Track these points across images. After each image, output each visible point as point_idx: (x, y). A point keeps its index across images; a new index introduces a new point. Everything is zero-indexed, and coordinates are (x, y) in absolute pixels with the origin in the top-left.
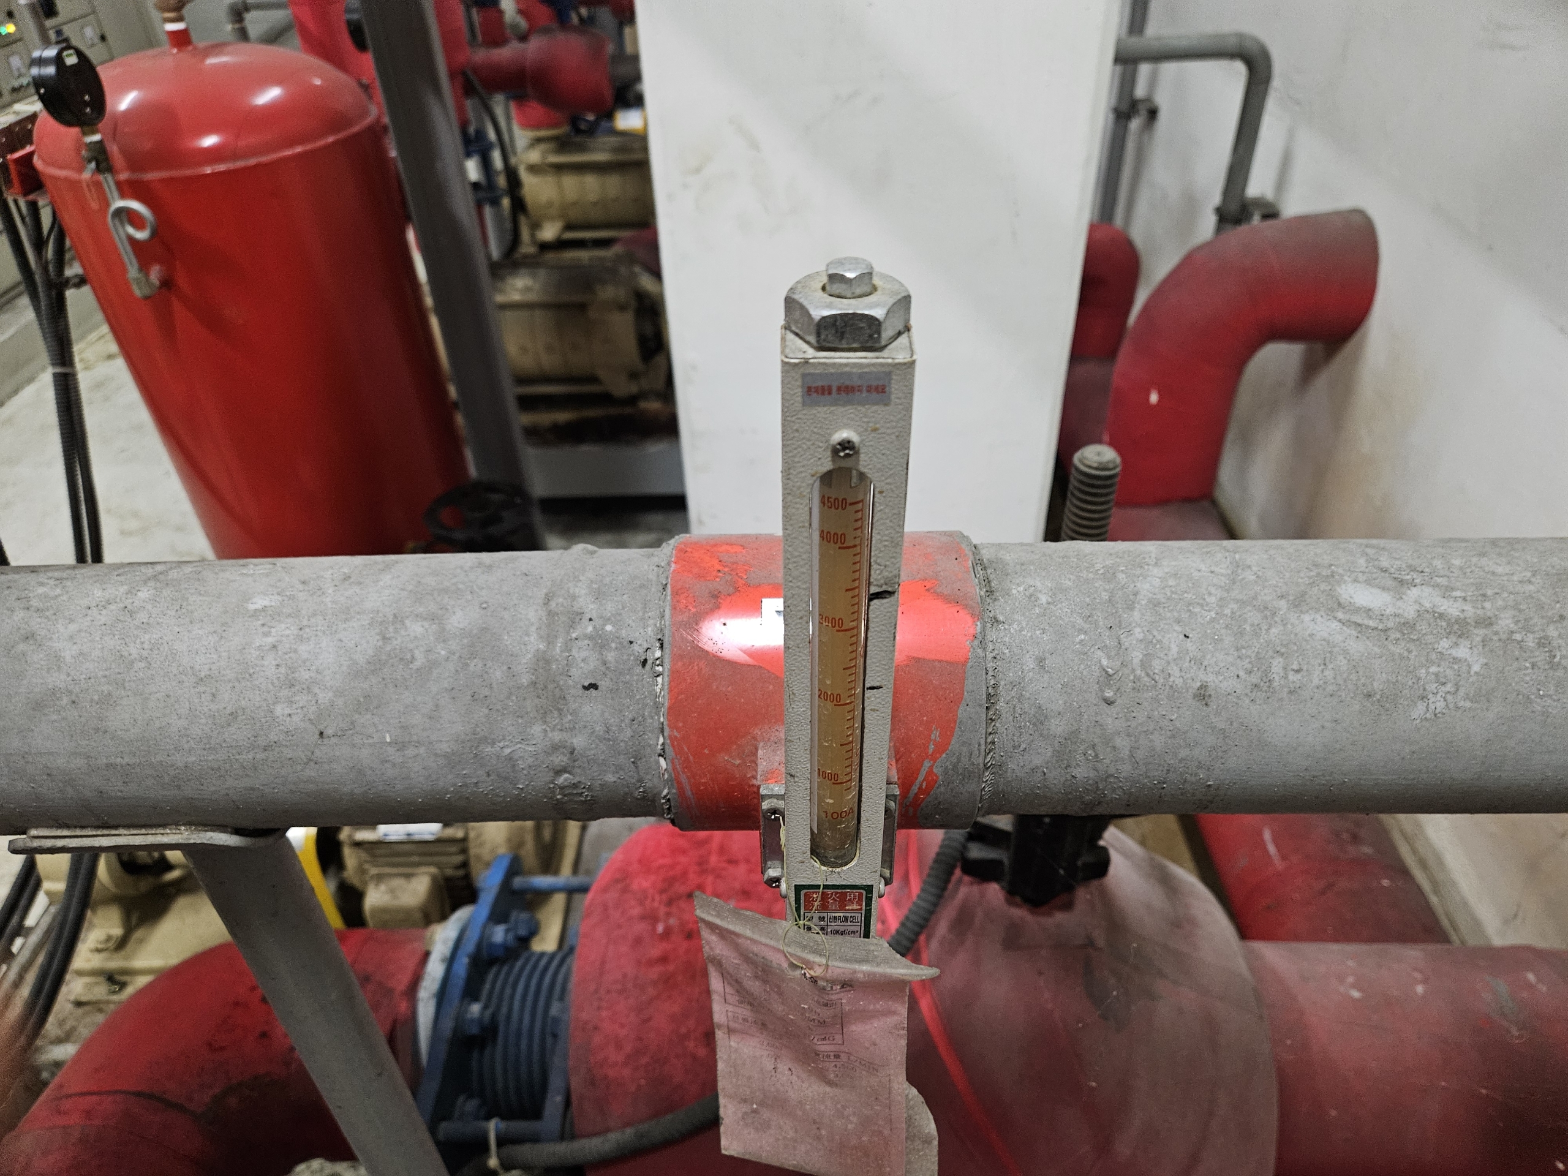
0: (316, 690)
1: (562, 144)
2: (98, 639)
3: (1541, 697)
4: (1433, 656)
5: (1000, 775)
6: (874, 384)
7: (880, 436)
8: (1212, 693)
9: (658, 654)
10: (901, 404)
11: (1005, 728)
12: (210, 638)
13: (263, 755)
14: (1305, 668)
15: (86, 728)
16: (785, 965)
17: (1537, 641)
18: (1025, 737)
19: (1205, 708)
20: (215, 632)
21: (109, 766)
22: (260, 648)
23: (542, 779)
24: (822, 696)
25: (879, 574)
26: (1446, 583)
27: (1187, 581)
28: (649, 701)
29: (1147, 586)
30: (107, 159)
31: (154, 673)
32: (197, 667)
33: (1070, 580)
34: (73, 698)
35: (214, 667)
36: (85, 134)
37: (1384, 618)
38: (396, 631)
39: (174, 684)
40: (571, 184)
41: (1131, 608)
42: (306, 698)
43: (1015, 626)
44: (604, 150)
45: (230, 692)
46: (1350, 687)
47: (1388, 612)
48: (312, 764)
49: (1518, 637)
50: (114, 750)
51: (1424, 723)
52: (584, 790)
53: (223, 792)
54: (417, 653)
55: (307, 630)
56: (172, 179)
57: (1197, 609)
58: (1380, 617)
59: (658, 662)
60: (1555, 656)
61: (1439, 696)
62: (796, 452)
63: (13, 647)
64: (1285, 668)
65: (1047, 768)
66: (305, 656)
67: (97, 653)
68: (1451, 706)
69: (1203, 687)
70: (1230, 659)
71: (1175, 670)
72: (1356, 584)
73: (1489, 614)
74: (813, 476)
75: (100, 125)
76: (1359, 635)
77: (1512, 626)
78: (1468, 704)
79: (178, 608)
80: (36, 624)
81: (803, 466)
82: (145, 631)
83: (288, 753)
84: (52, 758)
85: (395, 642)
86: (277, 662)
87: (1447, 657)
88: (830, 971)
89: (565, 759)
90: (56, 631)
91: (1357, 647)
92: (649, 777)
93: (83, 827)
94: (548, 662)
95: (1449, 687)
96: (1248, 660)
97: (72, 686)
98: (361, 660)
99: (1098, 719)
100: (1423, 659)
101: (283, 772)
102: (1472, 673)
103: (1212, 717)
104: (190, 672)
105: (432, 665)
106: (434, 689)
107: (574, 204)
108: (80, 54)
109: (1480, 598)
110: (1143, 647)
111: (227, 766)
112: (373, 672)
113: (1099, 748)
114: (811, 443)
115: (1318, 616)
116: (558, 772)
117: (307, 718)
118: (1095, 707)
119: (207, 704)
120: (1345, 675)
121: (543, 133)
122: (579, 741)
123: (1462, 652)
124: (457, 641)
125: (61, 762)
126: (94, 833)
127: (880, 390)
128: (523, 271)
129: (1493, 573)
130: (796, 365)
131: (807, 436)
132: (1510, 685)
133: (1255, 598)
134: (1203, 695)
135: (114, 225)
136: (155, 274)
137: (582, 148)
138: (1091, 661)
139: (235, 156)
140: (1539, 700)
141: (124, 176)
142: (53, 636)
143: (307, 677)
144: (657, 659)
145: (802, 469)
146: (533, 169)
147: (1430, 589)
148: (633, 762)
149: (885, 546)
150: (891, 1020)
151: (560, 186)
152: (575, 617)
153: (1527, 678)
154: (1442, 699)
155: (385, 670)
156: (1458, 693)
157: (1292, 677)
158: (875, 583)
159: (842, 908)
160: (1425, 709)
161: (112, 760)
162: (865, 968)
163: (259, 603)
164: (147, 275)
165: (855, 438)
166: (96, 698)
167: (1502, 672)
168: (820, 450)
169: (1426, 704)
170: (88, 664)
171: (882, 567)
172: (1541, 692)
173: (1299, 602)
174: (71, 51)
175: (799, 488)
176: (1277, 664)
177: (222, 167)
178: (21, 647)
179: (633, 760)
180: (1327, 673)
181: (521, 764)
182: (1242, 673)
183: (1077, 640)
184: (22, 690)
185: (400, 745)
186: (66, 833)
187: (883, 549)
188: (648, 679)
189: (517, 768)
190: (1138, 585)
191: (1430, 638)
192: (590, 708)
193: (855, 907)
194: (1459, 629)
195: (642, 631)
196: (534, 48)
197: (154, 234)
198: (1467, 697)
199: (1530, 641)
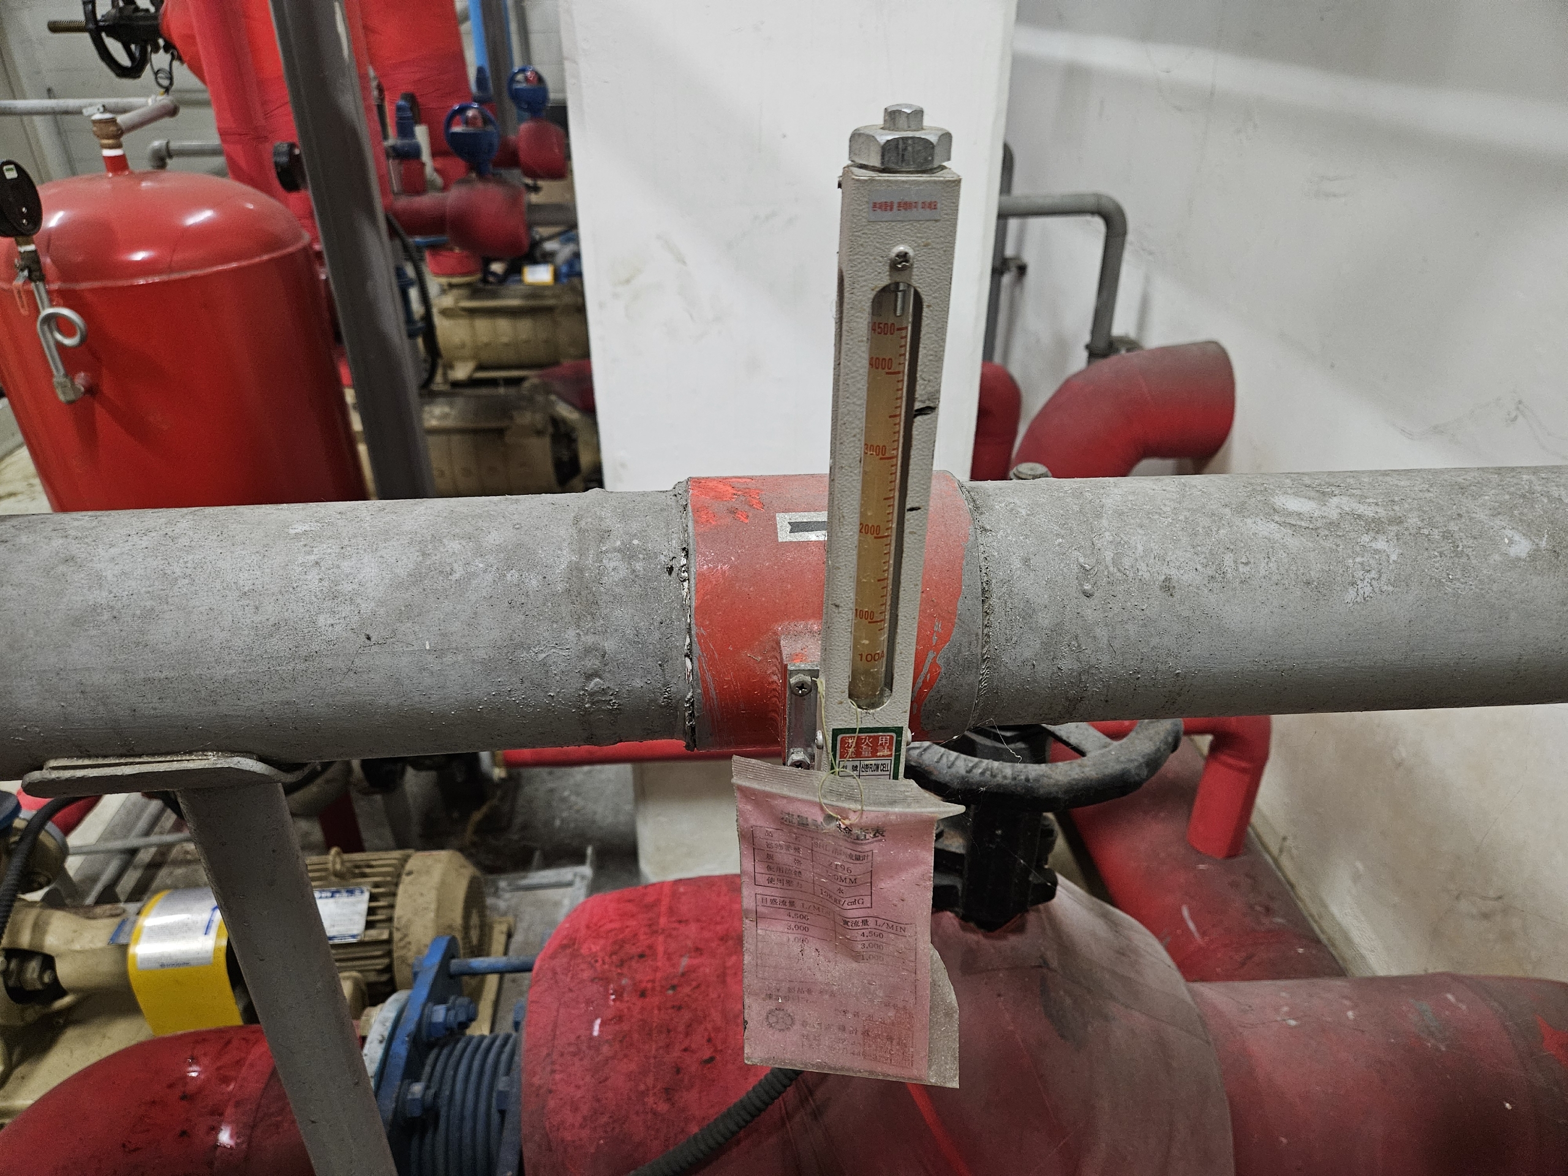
0: (359, 601)
1: (474, 291)
2: (140, 560)
3: (1451, 581)
4: (1358, 549)
5: (995, 669)
6: (928, 200)
7: (930, 251)
8: (1176, 585)
9: (684, 561)
10: (948, 221)
11: (998, 620)
12: (253, 557)
13: (303, 666)
14: (1252, 561)
15: (126, 642)
16: (820, 819)
17: (1441, 534)
18: (1017, 630)
19: (1170, 598)
20: (257, 552)
21: (147, 680)
22: (302, 564)
23: (574, 684)
24: (863, 530)
25: (924, 389)
26: (1361, 494)
27: (1144, 497)
28: (676, 605)
29: (1110, 501)
30: (40, 269)
31: (198, 588)
32: (241, 583)
33: (1044, 498)
34: (115, 613)
35: (257, 582)
36: (19, 244)
37: (1313, 519)
38: (435, 548)
39: (218, 598)
40: (483, 327)
41: (1099, 516)
42: (349, 609)
43: (1001, 532)
44: (515, 297)
45: (273, 604)
46: (1292, 576)
47: (1316, 515)
48: (351, 674)
49: (1426, 532)
50: (153, 664)
51: (1356, 606)
52: (612, 697)
53: (260, 707)
54: (455, 566)
55: (349, 549)
56: (104, 289)
57: (1156, 517)
58: (1310, 519)
59: (683, 569)
60: (1458, 547)
61: (1365, 582)
62: (859, 266)
63: (53, 568)
64: (1235, 562)
65: (1036, 660)
66: (348, 571)
67: (140, 571)
68: (1377, 590)
69: (1168, 579)
70: (1188, 555)
71: (1142, 566)
72: (1285, 495)
73: (1399, 514)
74: (873, 290)
75: (34, 237)
76: (1294, 533)
77: (1419, 523)
78: (1391, 588)
79: (219, 533)
80: (75, 548)
81: (865, 281)
82: (188, 553)
83: (329, 663)
84: (87, 674)
85: (435, 558)
86: (320, 577)
87: (1369, 549)
88: (864, 817)
89: (597, 662)
90: (97, 554)
91: (1294, 543)
92: (675, 680)
93: (105, 756)
94: (581, 571)
95: (1373, 574)
96: (1203, 556)
97: (114, 602)
98: (402, 572)
99: (1079, 611)
100: (1349, 551)
101: (322, 684)
102: (1391, 561)
103: (1177, 606)
104: (234, 587)
105: (470, 576)
106: (473, 598)
107: (487, 345)
108: (19, 169)
109: (1389, 503)
110: (1113, 547)
111: (266, 679)
112: (414, 584)
113: (1082, 639)
114: (873, 257)
115: (1258, 519)
116: (589, 677)
117: (349, 628)
118: (1076, 600)
119: (249, 616)
120: (1286, 567)
121: (456, 280)
122: (610, 645)
123: (1381, 544)
124: (494, 555)
125: (97, 678)
126: (117, 761)
127: (933, 207)
128: (441, 400)
129: (1397, 485)
130: (866, 181)
131: (871, 251)
132: (1424, 571)
133: (1203, 507)
134: (1168, 587)
135: (42, 329)
136: (81, 380)
137: (494, 295)
138: (1070, 560)
139: (171, 270)
140: (1449, 583)
141: (55, 286)
142: (94, 558)
143: (350, 589)
144: (683, 567)
145: (865, 283)
146: (446, 313)
147: (1348, 498)
148: (660, 665)
149: (930, 360)
150: (918, 871)
151: (473, 327)
152: (605, 534)
153: (1437, 565)
154: (1369, 585)
155: (426, 582)
156: (1382, 579)
157: (1242, 569)
158: (919, 399)
159: (874, 754)
160: (1355, 594)
161: (151, 675)
162: (897, 809)
163: (300, 528)
164: (72, 381)
165: (911, 253)
166: (138, 612)
167: (1415, 560)
168: (880, 264)
169: (1356, 590)
170: (130, 581)
171: (926, 382)
172: (1450, 576)
173: (1241, 509)
174: (12, 166)
175: (860, 302)
176: (1229, 558)
177: (157, 279)
178: (62, 568)
179: (660, 662)
180: (1271, 565)
181: (554, 670)
182: (1199, 567)
183: (1056, 543)
184: (62, 607)
185: (438, 652)
186: (87, 762)
187: (927, 363)
188: (675, 584)
189: (550, 674)
190: (1103, 500)
191: (1352, 535)
192: (621, 613)
193: (886, 752)
194: (1376, 526)
195: (666, 544)
196: (454, 197)
197: (83, 341)
198: (1389, 582)
199: (1436, 535)
